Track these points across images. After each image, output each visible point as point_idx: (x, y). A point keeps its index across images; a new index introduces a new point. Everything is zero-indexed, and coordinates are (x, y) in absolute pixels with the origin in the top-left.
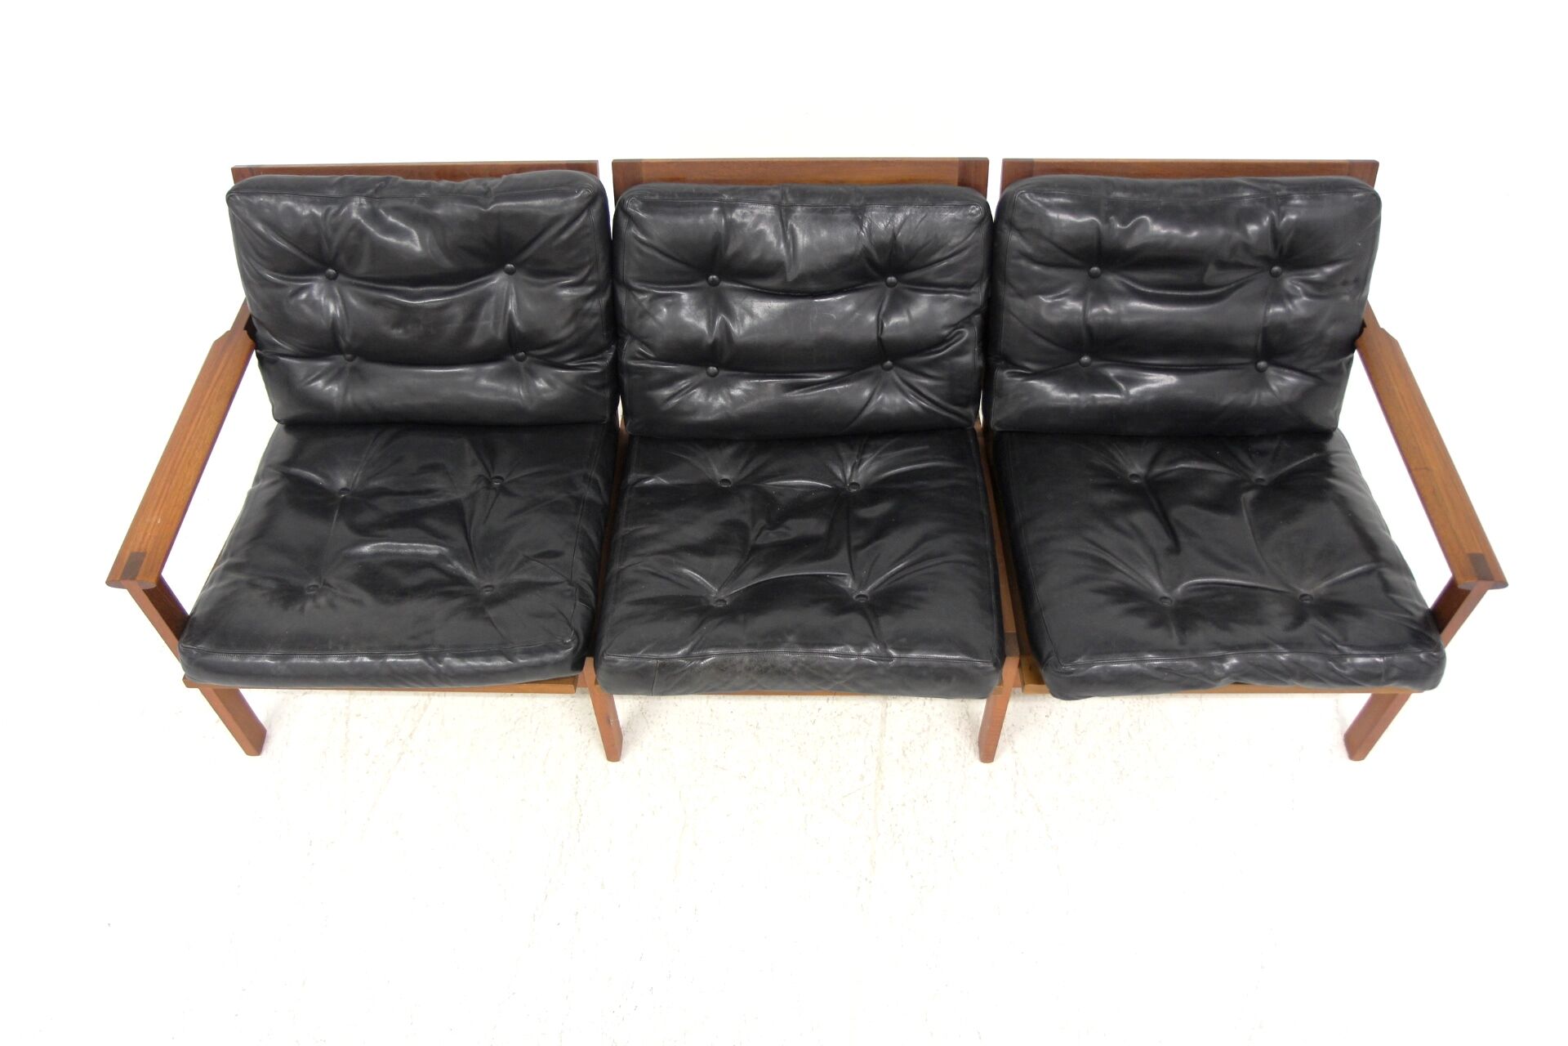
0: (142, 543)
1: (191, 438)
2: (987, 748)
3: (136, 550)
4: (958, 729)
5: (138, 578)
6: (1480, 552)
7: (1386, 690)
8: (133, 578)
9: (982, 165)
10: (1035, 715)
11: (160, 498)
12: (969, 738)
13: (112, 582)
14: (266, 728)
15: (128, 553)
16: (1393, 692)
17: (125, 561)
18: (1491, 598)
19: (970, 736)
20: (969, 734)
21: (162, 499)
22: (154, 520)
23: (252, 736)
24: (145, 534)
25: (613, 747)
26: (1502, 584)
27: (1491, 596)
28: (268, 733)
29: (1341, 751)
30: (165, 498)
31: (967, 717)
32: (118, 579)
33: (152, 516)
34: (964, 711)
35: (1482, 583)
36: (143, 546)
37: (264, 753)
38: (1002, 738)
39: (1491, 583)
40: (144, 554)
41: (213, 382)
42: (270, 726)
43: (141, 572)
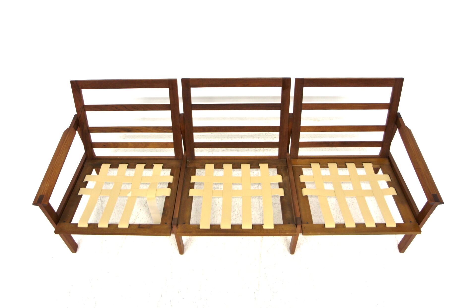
0: (43, 192)
1: (57, 160)
2: (292, 250)
3: (41, 194)
4: (284, 244)
5: (42, 203)
6: (436, 193)
7: (409, 233)
8: (41, 203)
9: (289, 80)
10: (306, 240)
11: (48, 178)
12: (287, 247)
13: (34, 204)
14: (78, 244)
15: (39, 196)
16: (411, 234)
17: (38, 197)
18: (439, 207)
19: (287, 246)
20: (287, 245)
21: (49, 179)
22: (47, 185)
23: (74, 247)
24: (44, 189)
25: (181, 250)
26: (442, 203)
27: (439, 206)
28: (78, 246)
29: (397, 250)
30: (50, 179)
31: (286, 241)
32: (36, 203)
33: (46, 184)
34: (285, 239)
35: (437, 203)
36: (43, 193)
37: (77, 252)
38: (297, 247)
39: (439, 203)
40: (44, 196)
41: (64, 143)
42: (79, 244)
43: (43, 201)
